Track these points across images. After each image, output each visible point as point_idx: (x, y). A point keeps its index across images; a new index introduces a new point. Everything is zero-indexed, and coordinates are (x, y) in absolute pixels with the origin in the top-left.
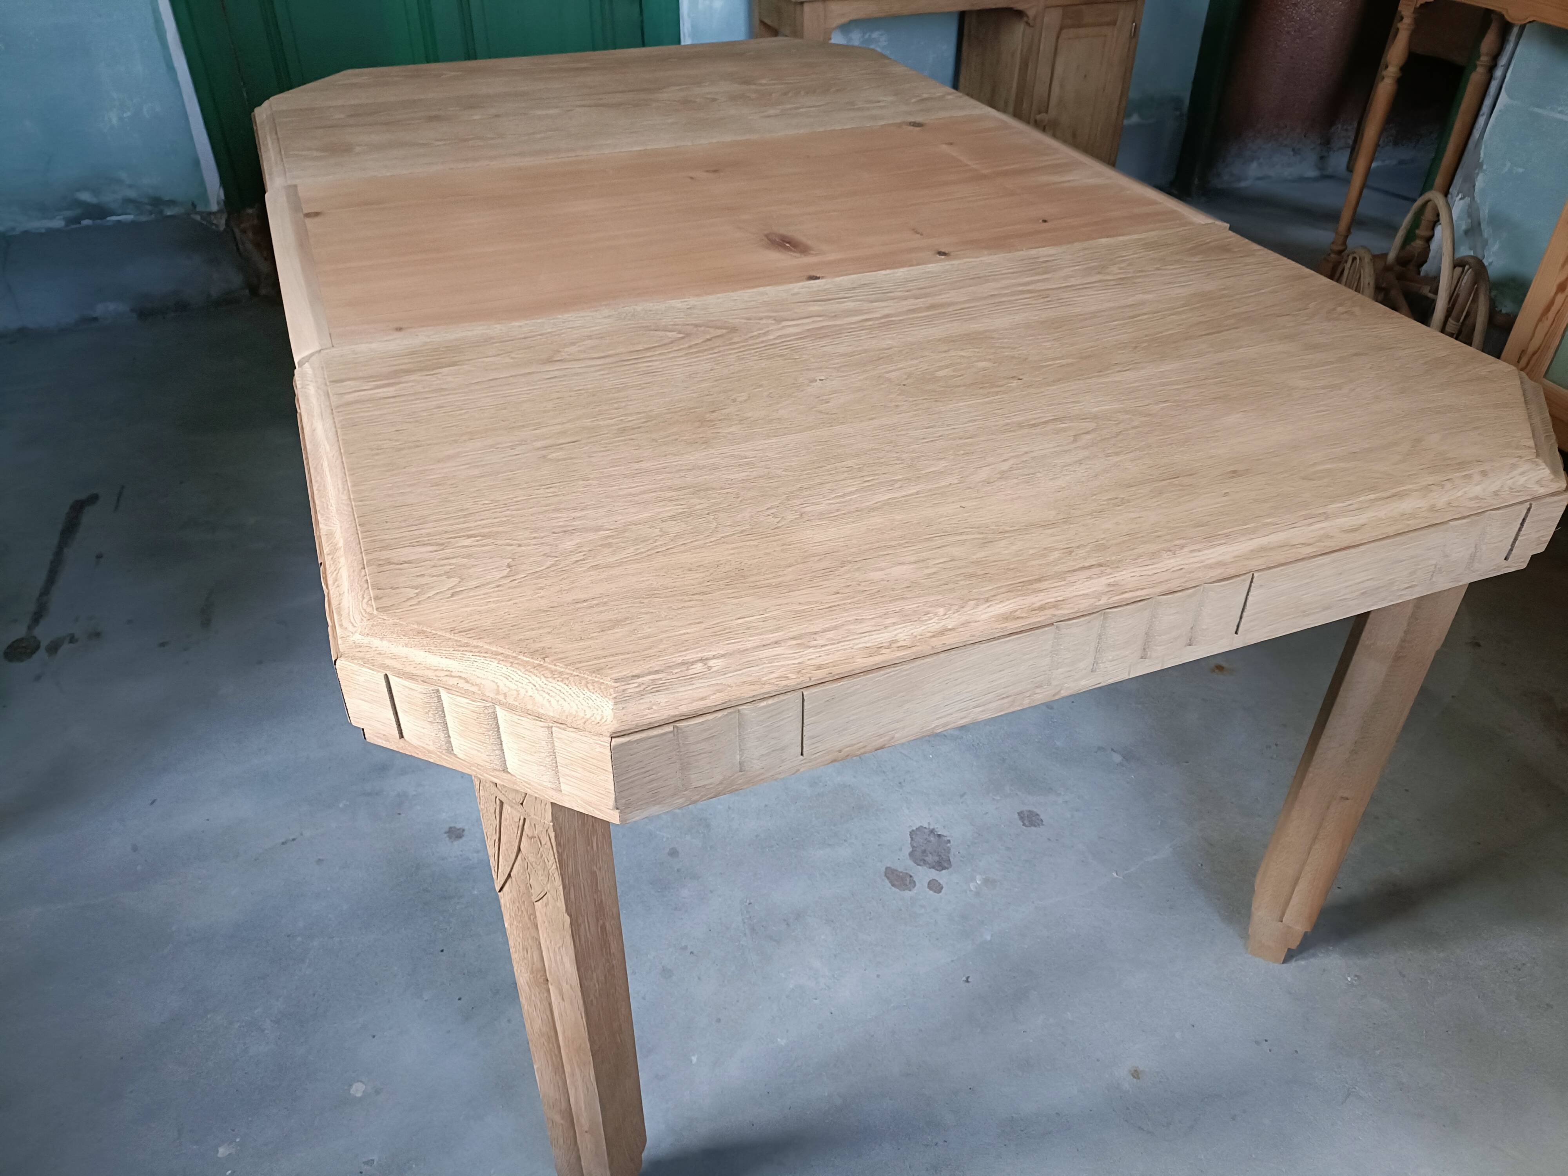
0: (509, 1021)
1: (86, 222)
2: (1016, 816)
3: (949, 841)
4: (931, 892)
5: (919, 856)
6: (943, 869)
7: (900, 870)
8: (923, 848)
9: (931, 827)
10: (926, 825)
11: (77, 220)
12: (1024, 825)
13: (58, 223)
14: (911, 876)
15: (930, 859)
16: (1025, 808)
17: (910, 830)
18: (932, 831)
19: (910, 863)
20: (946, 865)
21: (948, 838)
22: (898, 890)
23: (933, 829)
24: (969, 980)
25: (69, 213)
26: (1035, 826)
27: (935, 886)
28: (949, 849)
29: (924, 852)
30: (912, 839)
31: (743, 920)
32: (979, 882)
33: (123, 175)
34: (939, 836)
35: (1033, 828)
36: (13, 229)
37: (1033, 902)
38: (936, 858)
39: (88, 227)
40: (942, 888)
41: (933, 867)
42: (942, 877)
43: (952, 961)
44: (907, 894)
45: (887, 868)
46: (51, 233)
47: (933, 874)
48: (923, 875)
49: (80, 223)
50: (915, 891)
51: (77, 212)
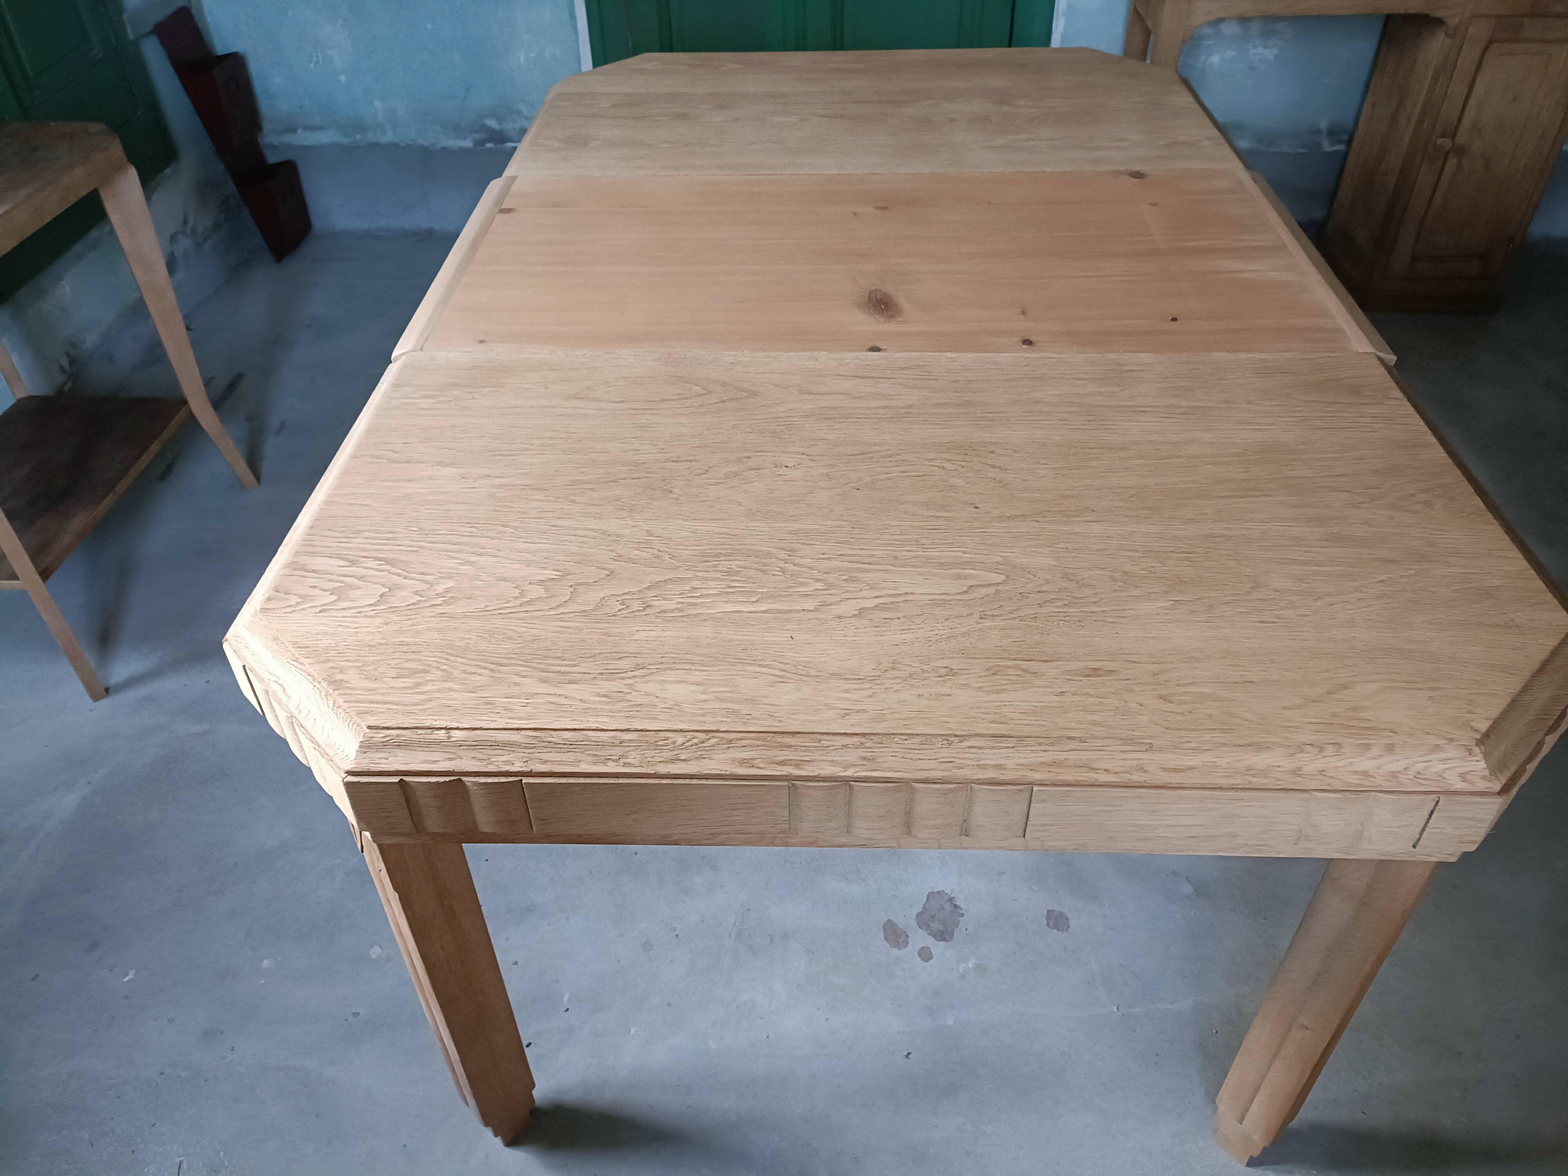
0: (507, 939)
1: (489, 145)
2: (1045, 913)
3: (962, 915)
4: (919, 958)
5: (924, 920)
6: (941, 940)
7: (900, 926)
8: (933, 913)
9: (953, 895)
10: (948, 891)
11: (482, 143)
12: (1048, 924)
13: (468, 143)
14: (907, 936)
15: (935, 926)
16: (1057, 908)
17: (931, 891)
18: (951, 899)
19: (914, 923)
20: (947, 937)
21: (963, 912)
22: (888, 945)
23: (954, 898)
24: (910, 1056)
25: (477, 136)
26: (1058, 930)
27: (925, 954)
28: (957, 924)
29: (933, 917)
30: (928, 900)
31: (735, 922)
32: (970, 965)
33: (522, 107)
34: (956, 906)
35: (1055, 931)
36: (434, 144)
37: (1014, 1005)
38: (941, 927)
39: (490, 149)
40: (931, 958)
41: (934, 936)
42: (937, 948)
43: (904, 1032)
44: (895, 951)
45: (889, 921)
46: (462, 150)
47: (930, 942)
48: (920, 938)
49: (484, 145)
50: (903, 951)
51: (483, 136)
